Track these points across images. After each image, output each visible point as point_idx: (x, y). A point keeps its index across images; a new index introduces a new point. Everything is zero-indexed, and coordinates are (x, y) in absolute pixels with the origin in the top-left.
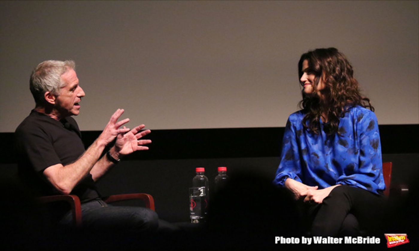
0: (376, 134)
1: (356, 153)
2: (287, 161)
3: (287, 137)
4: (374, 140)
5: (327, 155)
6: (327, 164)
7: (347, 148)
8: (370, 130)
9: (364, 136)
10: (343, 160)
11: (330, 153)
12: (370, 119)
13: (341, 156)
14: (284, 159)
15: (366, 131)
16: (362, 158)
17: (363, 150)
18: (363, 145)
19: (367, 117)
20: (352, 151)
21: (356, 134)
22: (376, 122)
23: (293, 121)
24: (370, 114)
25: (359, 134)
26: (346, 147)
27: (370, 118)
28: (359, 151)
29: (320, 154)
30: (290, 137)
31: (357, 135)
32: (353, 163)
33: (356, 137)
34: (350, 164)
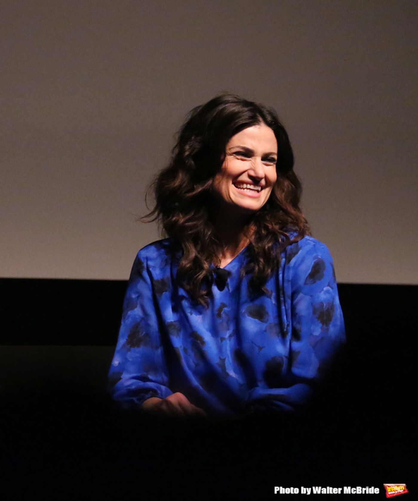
0: (328, 292)
1: (283, 335)
2: (132, 349)
3: (134, 296)
4: (322, 304)
5: (222, 339)
6: (223, 361)
7: (266, 322)
8: (315, 282)
9: (301, 295)
10: (257, 349)
11: (230, 336)
12: (315, 257)
13: (252, 342)
14: (124, 346)
15: (305, 284)
16: (296, 345)
17: (298, 327)
18: (297, 316)
19: (309, 252)
20: (275, 330)
21: (281, 292)
22: (327, 265)
23: (147, 259)
24: (314, 245)
25: (289, 292)
26: (262, 321)
27: (315, 255)
28: (290, 328)
29: (207, 337)
30: (140, 296)
31: (284, 293)
32: (281, 357)
33: (282, 299)
34: (274, 358)
